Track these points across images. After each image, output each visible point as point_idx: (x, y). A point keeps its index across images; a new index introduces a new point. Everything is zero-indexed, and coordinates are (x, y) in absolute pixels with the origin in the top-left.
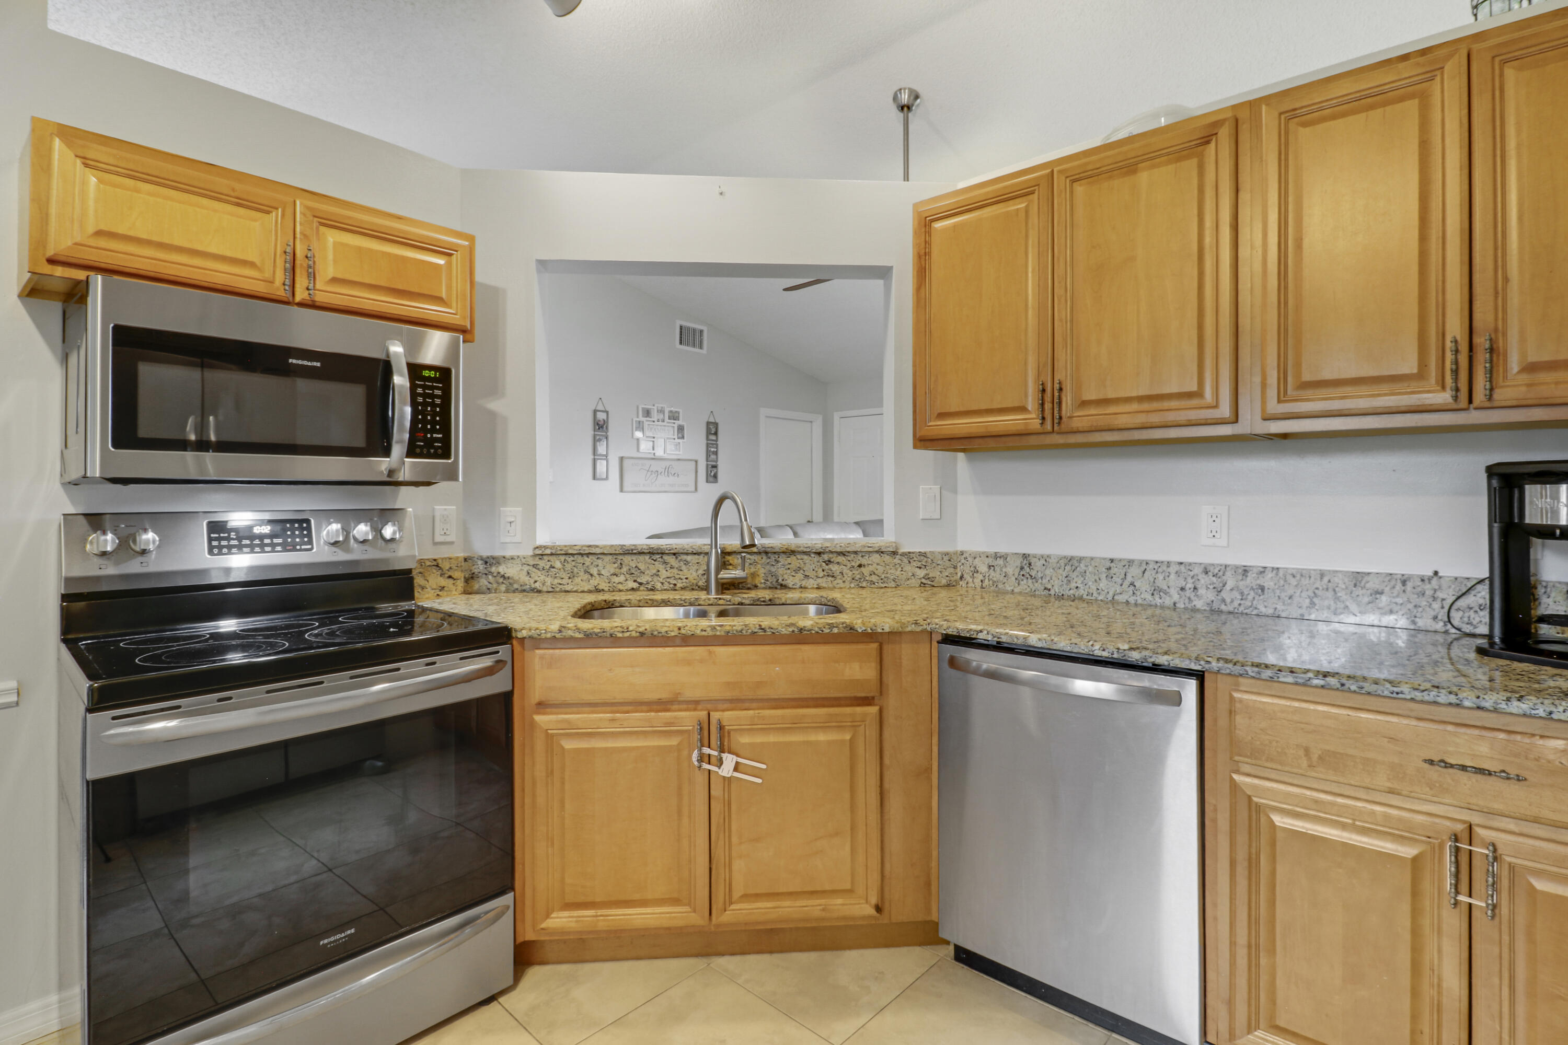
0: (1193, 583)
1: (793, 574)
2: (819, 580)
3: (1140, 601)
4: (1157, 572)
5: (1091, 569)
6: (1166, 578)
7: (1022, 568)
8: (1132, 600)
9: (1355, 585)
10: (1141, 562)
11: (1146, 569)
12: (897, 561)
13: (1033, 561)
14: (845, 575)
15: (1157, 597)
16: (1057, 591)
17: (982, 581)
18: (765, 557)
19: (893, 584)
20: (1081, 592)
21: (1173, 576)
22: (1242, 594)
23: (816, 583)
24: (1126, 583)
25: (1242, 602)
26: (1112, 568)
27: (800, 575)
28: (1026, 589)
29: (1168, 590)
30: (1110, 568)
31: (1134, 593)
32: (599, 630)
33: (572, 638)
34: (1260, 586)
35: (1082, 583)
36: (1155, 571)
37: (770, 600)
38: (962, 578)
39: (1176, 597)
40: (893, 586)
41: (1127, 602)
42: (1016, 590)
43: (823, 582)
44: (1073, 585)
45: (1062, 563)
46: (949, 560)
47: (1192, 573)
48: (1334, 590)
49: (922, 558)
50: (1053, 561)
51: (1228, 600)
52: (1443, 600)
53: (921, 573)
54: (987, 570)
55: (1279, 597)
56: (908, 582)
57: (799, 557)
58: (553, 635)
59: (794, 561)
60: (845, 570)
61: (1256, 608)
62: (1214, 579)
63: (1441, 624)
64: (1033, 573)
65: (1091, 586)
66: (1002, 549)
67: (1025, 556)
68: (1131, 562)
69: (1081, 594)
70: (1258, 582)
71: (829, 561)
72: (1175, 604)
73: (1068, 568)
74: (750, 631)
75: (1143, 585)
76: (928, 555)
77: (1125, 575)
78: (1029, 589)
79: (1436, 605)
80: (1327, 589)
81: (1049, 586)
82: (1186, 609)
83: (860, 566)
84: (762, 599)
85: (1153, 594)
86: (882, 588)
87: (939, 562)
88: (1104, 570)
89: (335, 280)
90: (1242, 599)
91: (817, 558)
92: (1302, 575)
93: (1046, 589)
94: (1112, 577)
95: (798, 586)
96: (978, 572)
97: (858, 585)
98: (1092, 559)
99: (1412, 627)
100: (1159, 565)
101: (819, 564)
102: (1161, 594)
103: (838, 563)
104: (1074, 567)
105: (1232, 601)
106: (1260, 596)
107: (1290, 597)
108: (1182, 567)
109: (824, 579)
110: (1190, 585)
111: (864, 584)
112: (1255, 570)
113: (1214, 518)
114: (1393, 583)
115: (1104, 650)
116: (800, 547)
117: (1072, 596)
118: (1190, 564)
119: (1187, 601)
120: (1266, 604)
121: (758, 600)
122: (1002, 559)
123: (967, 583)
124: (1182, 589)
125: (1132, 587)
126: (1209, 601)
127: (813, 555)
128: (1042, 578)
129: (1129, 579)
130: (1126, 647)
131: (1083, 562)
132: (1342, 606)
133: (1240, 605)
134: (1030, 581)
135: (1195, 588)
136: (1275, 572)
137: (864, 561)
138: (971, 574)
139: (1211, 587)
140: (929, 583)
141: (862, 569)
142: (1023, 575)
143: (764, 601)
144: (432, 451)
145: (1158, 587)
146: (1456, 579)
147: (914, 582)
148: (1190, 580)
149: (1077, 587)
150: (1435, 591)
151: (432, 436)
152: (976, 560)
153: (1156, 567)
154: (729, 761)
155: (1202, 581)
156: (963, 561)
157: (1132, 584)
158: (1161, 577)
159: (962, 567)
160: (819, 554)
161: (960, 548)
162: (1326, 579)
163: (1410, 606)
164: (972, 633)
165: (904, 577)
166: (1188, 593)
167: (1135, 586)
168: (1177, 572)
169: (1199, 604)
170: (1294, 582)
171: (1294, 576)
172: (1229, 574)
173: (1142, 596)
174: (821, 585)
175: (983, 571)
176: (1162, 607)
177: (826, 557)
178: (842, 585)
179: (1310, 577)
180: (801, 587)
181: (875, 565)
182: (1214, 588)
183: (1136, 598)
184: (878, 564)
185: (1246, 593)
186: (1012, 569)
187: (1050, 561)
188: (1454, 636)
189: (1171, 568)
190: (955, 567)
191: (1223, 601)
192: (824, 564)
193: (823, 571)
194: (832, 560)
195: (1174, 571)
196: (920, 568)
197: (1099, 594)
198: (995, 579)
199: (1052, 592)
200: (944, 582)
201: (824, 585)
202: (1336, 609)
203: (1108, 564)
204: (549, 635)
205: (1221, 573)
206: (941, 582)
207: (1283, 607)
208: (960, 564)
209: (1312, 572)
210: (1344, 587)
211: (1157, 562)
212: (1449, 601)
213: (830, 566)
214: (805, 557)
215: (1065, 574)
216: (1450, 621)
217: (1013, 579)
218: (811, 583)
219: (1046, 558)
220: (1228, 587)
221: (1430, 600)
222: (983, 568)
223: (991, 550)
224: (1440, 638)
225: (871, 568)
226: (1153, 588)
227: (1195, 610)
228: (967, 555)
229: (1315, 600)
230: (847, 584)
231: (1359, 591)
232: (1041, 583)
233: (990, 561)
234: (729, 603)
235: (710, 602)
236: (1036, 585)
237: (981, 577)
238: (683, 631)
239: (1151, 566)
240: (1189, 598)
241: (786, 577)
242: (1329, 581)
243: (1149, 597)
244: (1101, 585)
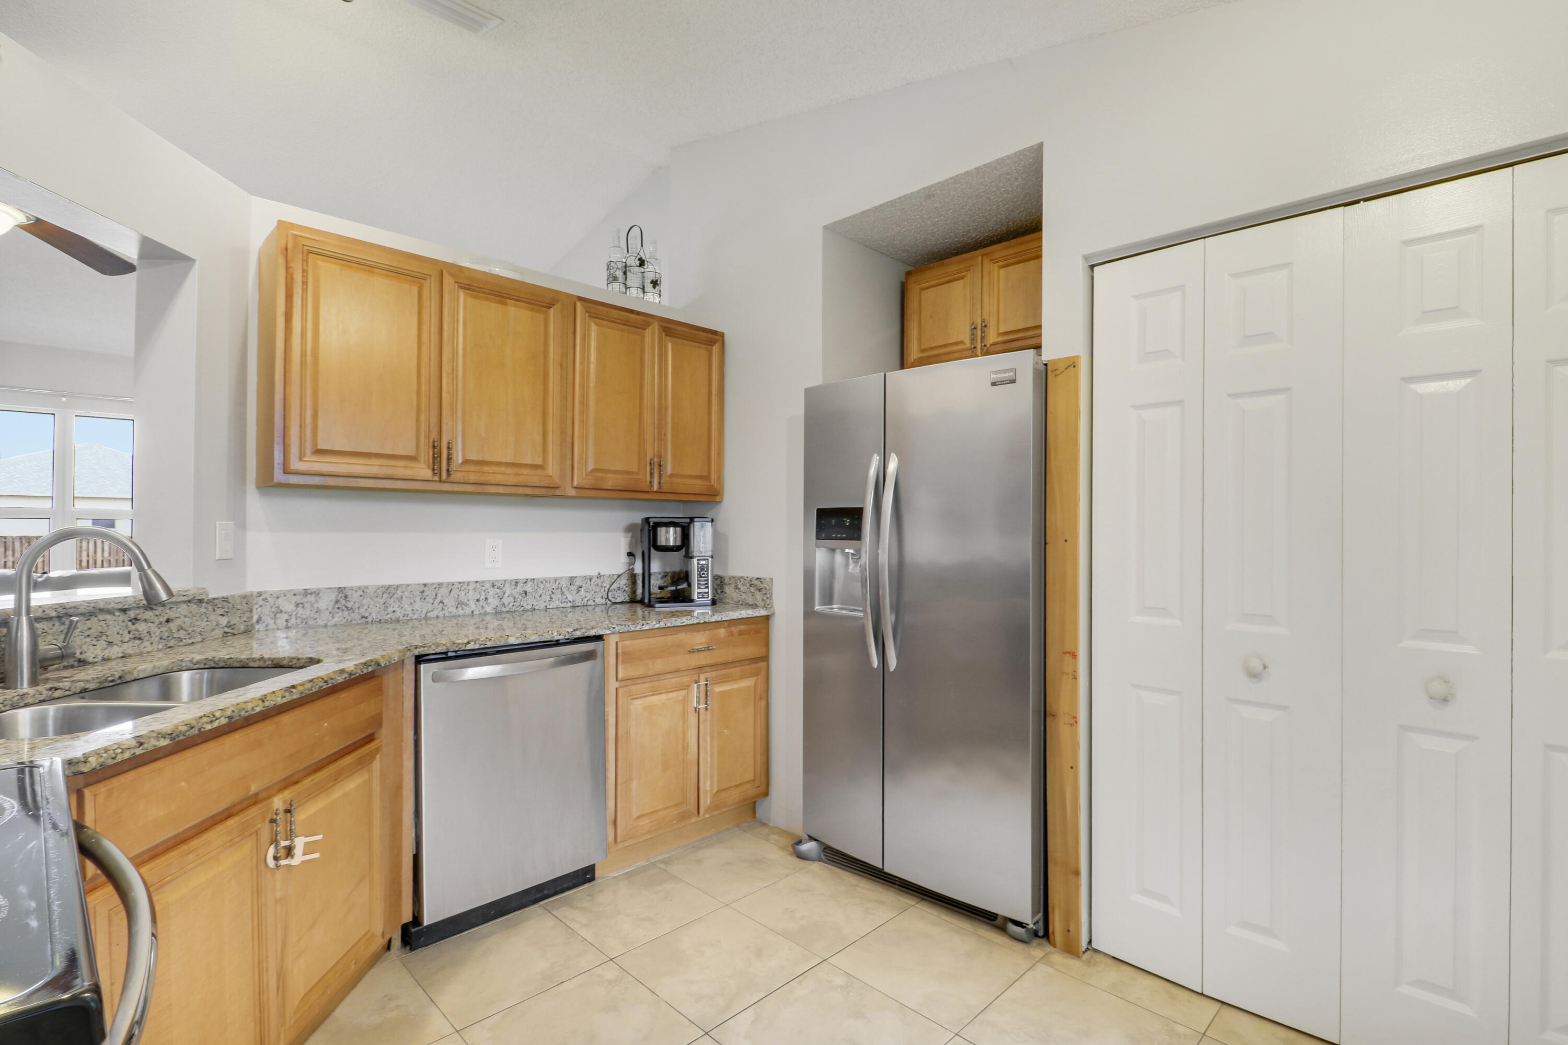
0: (485, 595)
1: (94, 643)
2: (125, 646)
3: (447, 614)
4: (460, 590)
5: (407, 594)
6: (467, 594)
7: (337, 602)
8: (441, 615)
9: (571, 584)
10: (448, 584)
11: (452, 589)
12: (203, 610)
13: (349, 593)
14: (153, 635)
15: (460, 609)
16: (374, 617)
17: (287, 621)
18: (57, 624)
19: (199, 639)
20: (399, 614)
21: (471, 592)
22: (514, 598)
23: (120, 650)
24: (437, 601)
25: (515, 603)
26: (425, 592)
27: (102, 643)
28: (341, 620)
29: (468, 603)
30: (423, 592)
31: (443, 609)
34: (524, 591)
35: (399, 607)
36: (459, 589)
37: (120, 677)
38: (258, 621)
39: (473, 607)
40: (200, 640)
41: (437, 617)
42: (329, 624)
43: (129, 648)
44: (390, 610)
45: (380, 592)
46: (247, 604)
47: (484, 588)
48: (561, 588)
49: (225, 603)
50: (371, 591)
51: (506, 604)
52: (605, 587)
53: (224, 621)
54: (294, 608)
55: (534, 597)
56: (213, 633)
57: (101, 617)
59: (95, 624)
60: (153, 628)
61: (522, 606)
62: (498, 591)
63: (604, 600)
64: (350, 605)
65: (407, 608)
66: (312, 585)
67: (340, 590)
68: (440, 585)
69: (398, 616)
70: (524, 589)
71: (136, 619)
72: (472, 612)
73: (385, 596)
75: (450, 602)
76: (230, 600)
77: (436, 595)
78: (345, 621)
79: (603, 590)
80: (558, 588)
81: (366, 615)
82: (480, 614)
83: (168, 621)
84: (111, 679)
85: (457, 608)
86: (189, 644)
87: (239, 607)
88: (418, 593)
90: (514, 602)
91: (121, 617)
92: (546, 582)
93: (363, 617)
94: (425, 599)
95: (100, 658)
96: (281, 612)
97: (166, 645)
98: (408, 585)
99: (593, 604)
100: (461, 584)
101: (124, 624)
102: (463, 606)
103: (145, 620)
104: (391, 594)
105: (509, 604)
106: (524, 598)
107: (540, 596)
108: (478, 584)
109: (131, 644)
110: (483, 597)
111: (172, 643)
112: (522, 582)
113: (494, 547)
114: (586, 581)
116: (110, 603)
117: (389, 620)
118: (483, 582)
119: (481, 608)
120: (527, 602)
121: (106, 681)
122: (313, 595)
124: (478, 600)
125: (441, 604)
126: (494, 606)
127: (117, 614)
128: (359, 608)
129: (439, 598)
131: (400, 589)
132: (565, 597)
133: (513, 605)
134: (346, 613)
135: (486, 599)
136: (532, 581)
137: (172, 614)
138: (272, 615)
139: (497, 596)
140: (231, 631)
141: (171, 624)
142: (338, 608)
143: (113, 681)
145: (461, 601)
146: (610, 575)
147: (218, 633)
148: (483, 593)
149: (394, 611)
150: (602, 582)
152: (280, 600)
153: (459, 587)
155: (491, 593)
156: (261, 603)
157: (442, 602)
158: (463, 593)
159: (259, 609)
160: (124, 611)
161: (251, 587)
162: (557, 582)
163: (593, 592)
165: (209, 628)
166: (482, 603)
167: (443, 603)
168: (474, 589)
169: (489, 609)
170: (542, 586)
171: (542, 583)
172: (507, 585)
173: (449, 610)
174: (126, 652)
175: (288, 610)
176: (463, 616)
177: (132, 614)
178: (149, 649)
179: (550, 582)
180: (104, 659)
181: (182, 618)
182: (498, 597)
183: (445, 612)
184: (185, 616)
185: (517, 597)
186: (325, 602)
187: (368, 591)
189: (470, 586)
190: (251, 611)
191: (504, 604)
192: (130, 623)
193: (129, 632)
194: (139, 617)
195: (472, 588)
196: (222, 615)
197: (414, 614)
198: (304, 616)
199: (370, 619)
200: (242, 628)
201: (130, 651)
202: (562, 600)
203: (422, 588)
205: (502, 586)
206: (239, 629)
207: (537, 603)
208: (257, 606)
209: (551, 579)
210: (565, 586)
211: (460, 583)
212: (607, 587)
213: (137, 625)
214: (109, 617)
215: (382, 601)
216: (608, 598)
217: (327, 613)
218: (115, 651)
219: (363, 590)
220: (506, 595)
221: (600, 588)
222: (289, 607)
223: (301, 586)
224: (603, 607)
225: (178, 622)
226: (457, 603)
227: (486, 614)
228: (267, 596)
229: (552, 596)
230: (155, 647)
231: (572, 588)
232: (358, 613)
233: (298, 599)
234: (67, 693)
235: (42, 698)
236: (353, 615)
237: (286, 617)
239: (456, 586)
240: (482, 607)
241: (85, 648)
242: (559, 584)
243: (454, 610)
244: (416, 606)
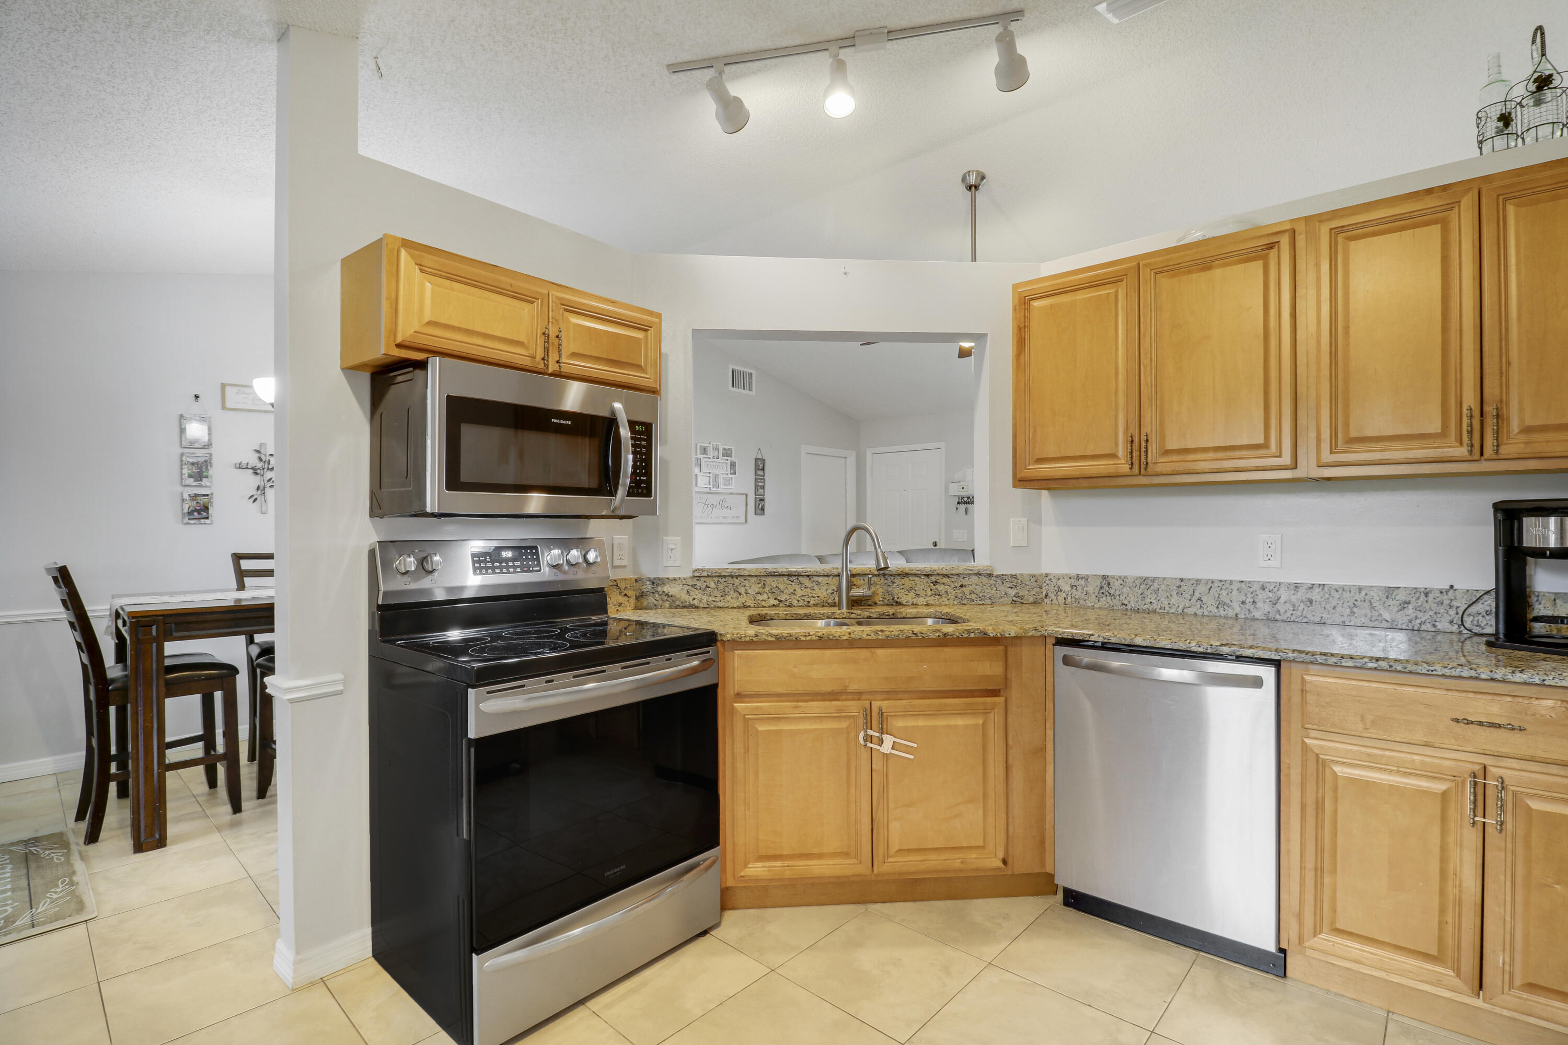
0: (1252, 597)
1: (906, 593)
2: (928, 598)
3: (1206, 613)
4: (1221, 589)
5: (1163, 587)
6: (1229, 594)
7: (1102, 587)
8: (1199, 612)
9: (1387, 597)
10: (1207, 581)
11: (1211, 587)
12: (992, 582)
13: (1111, 581)
14: (950, 595)
15: (1221, 609)
16: (1133, 606)
17: (1065, 599)
18: (883, 579)
19: (989, 602)
20: (1155, 606)
21: (1235, 592)
22: (1294, 606)
23: (925, 600)
24: (1195, 598)
25: (1294, 612)
26: (1182, 587)
27: (912, 594)
28: (1105, 605)
29: (1231, 604)
30: (1180, 586)
31: (1201, 607)
32: (787, 635)
33: (766, 642)
34: (1309, 599)
35: (1156, 599)
36: (1219, 588)
37: (893, 614)
38: (1046, 596)
39: (1237, 609)
40: (990, 603)
41: (1195, 614)
42: (1096, 606)
43: (931, 600)
44: (1148, 601)
45: (1138, 582)
46: (1036, 581)
47: (1251, 590)
48: (1370, 602)
49: (1013, 579)
50: (1130, 581)
51: (1282, 611)
52: (1458, 607)
53: (1012, 592)
54: (1070, 589)
55: (1324, 607)
56: (1002, 600)
57: (911, 578)
58: (751, 638)
59: (907, 582)
60: (950, 590)
61: (1305, 617)
62: (1270, 594)
63: (1456, 626)
64: (1112, 591)
65: (1164, 602)
66: (1083, 572)
67: (1104, 577)
68: (1198, 581)
69: (1154, 608)
70: (1308, 596)
71: (936, 582)
72: (1236, 615)
73: (1143, 586)
74: (905, 635)
75: (1209, 600)
76: (1019, 577)
77: (1194, 592)
78: (1108, 605)
79: (1452, 612)
80: (1365, 601)
81: (1126, 602)
82: (1246, 619)
83: (962, 586)
84: (887, 614)
85: (1217, 608)
86: (980, 605)
87: (1027, 583)
88: (1175, 588)
89: (574, 355)
90: (1294, 610)
91: (926, 579)
92: (1343, 590)
93: (1123, 604)
94: (1182, 594)
95: (910, 603)
96: (1061, 591)
97: (960, 602)
98: (1164, 579)
99: (1433, 629)
100: (1223, 583)
101: (928, 584)
102: (1225, 607)
103: (943, 584)
104: (1148, 586)
105: (1286, 612)
106: (1309, 607)
107: (1334, 608)
108: (1243, 584)
109: (932, 598)
110: (1250, 600)
111: (965, 602)
112: (1305, 587)
113: (1269, 543)
114: (1418, 595)
115: (1199, 647)
116: (913, 570)
117: (1147, 610)
118: (1250, 582)
119: (1247, 612)
120: (1314, 614)
121: (884, 614)
122: (1083, 580)
123: (1052, 601)
124: (1243, 603)
125: (1199, 602)
126: (1265, 612)
127: (922, 577)
128: (1119, 595)
129: (1197, 595)
130: (1218, 644)
131: (1157, 581)
132: (1377, 614)
133: (1292, 614)
134: (1109, 598)
135: (1254, 602)
136: (1321, 587)
137: (965, 582)
138: (1055, 593)
139: (1268, 601)
140: (1019, 600)
141: (964, 589)
142: (1103, 593)
143: (888, 615)
144: (640, 490)
145: (1222, 601)
146: (1468, 591)
147: (1007, 600)
148: (1249, 595)
149: (1151, 602)
150: (1451, 600)
151: (640, 478)
152: (1060, 581)
153: (1221, 586)
154: (888, 740)
155: (1260, 596)
156: (1048, 582)
157: (1200, 599)
158: (1224, 593)
159: (1047, 587)
160: (928, 576)
161: (1044, 571)
162: (1363, 593)
163: (1432, 613)
164: (1085, 636)
165: (998, 595)
166: (1248, 606)
167: (1202, 601)
168: (1238, 589)
169: (1257, 615)
170: (1337, 595)
171: (1337, 591)
172: (1282, 589)
173: (1208, 609)
174: (929, 602)
175: (1066, 590)
176: (1226, 618)
177: (933, 578)
178: (947, 602)
179: (1350, 591)
180: (913, 604)
181: (974, 585)
182: (1270, 601)
183: (1203, 611)
184: (976, 585)
185: (1297, 605)
186: (1092, 588)
187: (1127, 581)
188: (1466, 636)
189: (1233, 585)
190: (1041, 587)
191: (1279, 611)
192: (932, 584)
193: (931, 590)
194: (938, 581)
195: (1237, 588)
196: (1012, 588)
197: (1171, 608)
198: (1077, 597)
199: (1129, 607)
200: (1031, 599)
201: (932, 602)
202: (1372, 617)
203: (1179, 583)
204: (748, 639)
205: (1276, 589)
206: (1028, 600)
207: (1328, 616)
208: (1045, 584)
209: (1352, 587)
210: (1378, 598)
211: (1221, 581)
212: (1463, 609)
213: (937, 586)
214: (917, 579)
215: (1140, 592)
216: (1463, 624)
217: (1094, 597)
218: (921, 601)
219: (1123, 579)
220: (1282, 600)
221: (1448, 608)
222: (1066, 588)
223: (1074, 572)
224: (1455, 637)
225: (971, 588)
226: (1218, 603)
227: (1254, 619)
228: (1052, 577)
229: (1354, 609)
230: (951, 602)
231: (1391, 602)
232: (1119, 600)
233: (1073, 582)
234: (859, 617)
235: (844, 616)
236: (1114, 601)
237: (1064, 595)
238: (852, 636)
239: (1216, 584)
240: (1249, 610)
241: (900, 595)
242: (1366, 594)
243: (1215, 610)
244: (1172, 600)
